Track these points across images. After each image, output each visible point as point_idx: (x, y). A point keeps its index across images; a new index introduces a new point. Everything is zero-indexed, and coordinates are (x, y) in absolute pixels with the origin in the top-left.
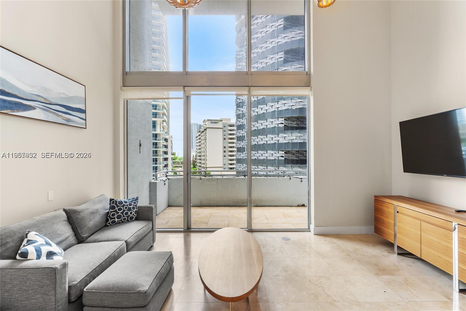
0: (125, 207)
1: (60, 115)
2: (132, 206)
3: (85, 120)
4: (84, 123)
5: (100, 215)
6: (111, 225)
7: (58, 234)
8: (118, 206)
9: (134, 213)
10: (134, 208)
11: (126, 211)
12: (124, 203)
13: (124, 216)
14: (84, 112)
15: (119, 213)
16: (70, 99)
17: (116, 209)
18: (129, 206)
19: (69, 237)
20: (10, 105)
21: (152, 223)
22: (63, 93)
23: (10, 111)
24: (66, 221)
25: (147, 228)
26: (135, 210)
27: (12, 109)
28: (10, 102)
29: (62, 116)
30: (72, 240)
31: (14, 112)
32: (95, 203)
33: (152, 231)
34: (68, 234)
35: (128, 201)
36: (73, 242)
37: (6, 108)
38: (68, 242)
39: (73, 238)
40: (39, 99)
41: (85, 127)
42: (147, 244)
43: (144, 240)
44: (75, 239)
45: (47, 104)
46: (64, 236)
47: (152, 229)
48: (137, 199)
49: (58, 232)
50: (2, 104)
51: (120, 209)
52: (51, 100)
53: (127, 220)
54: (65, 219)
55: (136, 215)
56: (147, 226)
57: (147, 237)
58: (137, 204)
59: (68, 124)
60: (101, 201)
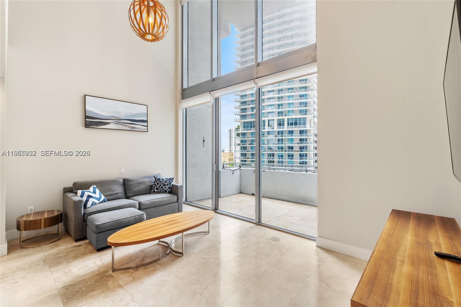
0: (161, 183)
2: (167, 183)
3: (147, 126)
4: (145, 128)
6: (153, 193)
8: (157, 182)
9: (168, 188)
11: (162, 186)
14: (146, 121)
16: (134, 115)
17: (156, 184)
18: (164, 183)
19: (118, 193)
20: (96, 124)
21: (177, 197)
22: (129, 113)
23: (95, 126)
24: (121, 184)
25: (168, 199)
26: (169, 186)
27: (97, 125)
28: (96, 122)
29: (128, 126)
30: (121, 195)
31: (98, 126)
32: (145, 177)
33: (177, 203)
34: (118, 192)
35: (165, 179)
36: (122, 197)
37: (94, 125)
38: (117, 196)
39: (122, 195)
40: (113, 118)
41: (147, 131)
42: (169, 211)
43: (163, 207)
44: (125, 196)
45: (118, 120)
46: (115, 192)
47: (177, 201)
48: (172, 179)
49: (112, 189)
50: (91, 123)
51: (158, 184)
52: (121, 118)
53: (163, 192)
54: (120, 183)
55: (169, 190)
56: (169, 198)
57: (168, 206)
58: (171, 182)
59: (132, 130)
60: (149, 177)
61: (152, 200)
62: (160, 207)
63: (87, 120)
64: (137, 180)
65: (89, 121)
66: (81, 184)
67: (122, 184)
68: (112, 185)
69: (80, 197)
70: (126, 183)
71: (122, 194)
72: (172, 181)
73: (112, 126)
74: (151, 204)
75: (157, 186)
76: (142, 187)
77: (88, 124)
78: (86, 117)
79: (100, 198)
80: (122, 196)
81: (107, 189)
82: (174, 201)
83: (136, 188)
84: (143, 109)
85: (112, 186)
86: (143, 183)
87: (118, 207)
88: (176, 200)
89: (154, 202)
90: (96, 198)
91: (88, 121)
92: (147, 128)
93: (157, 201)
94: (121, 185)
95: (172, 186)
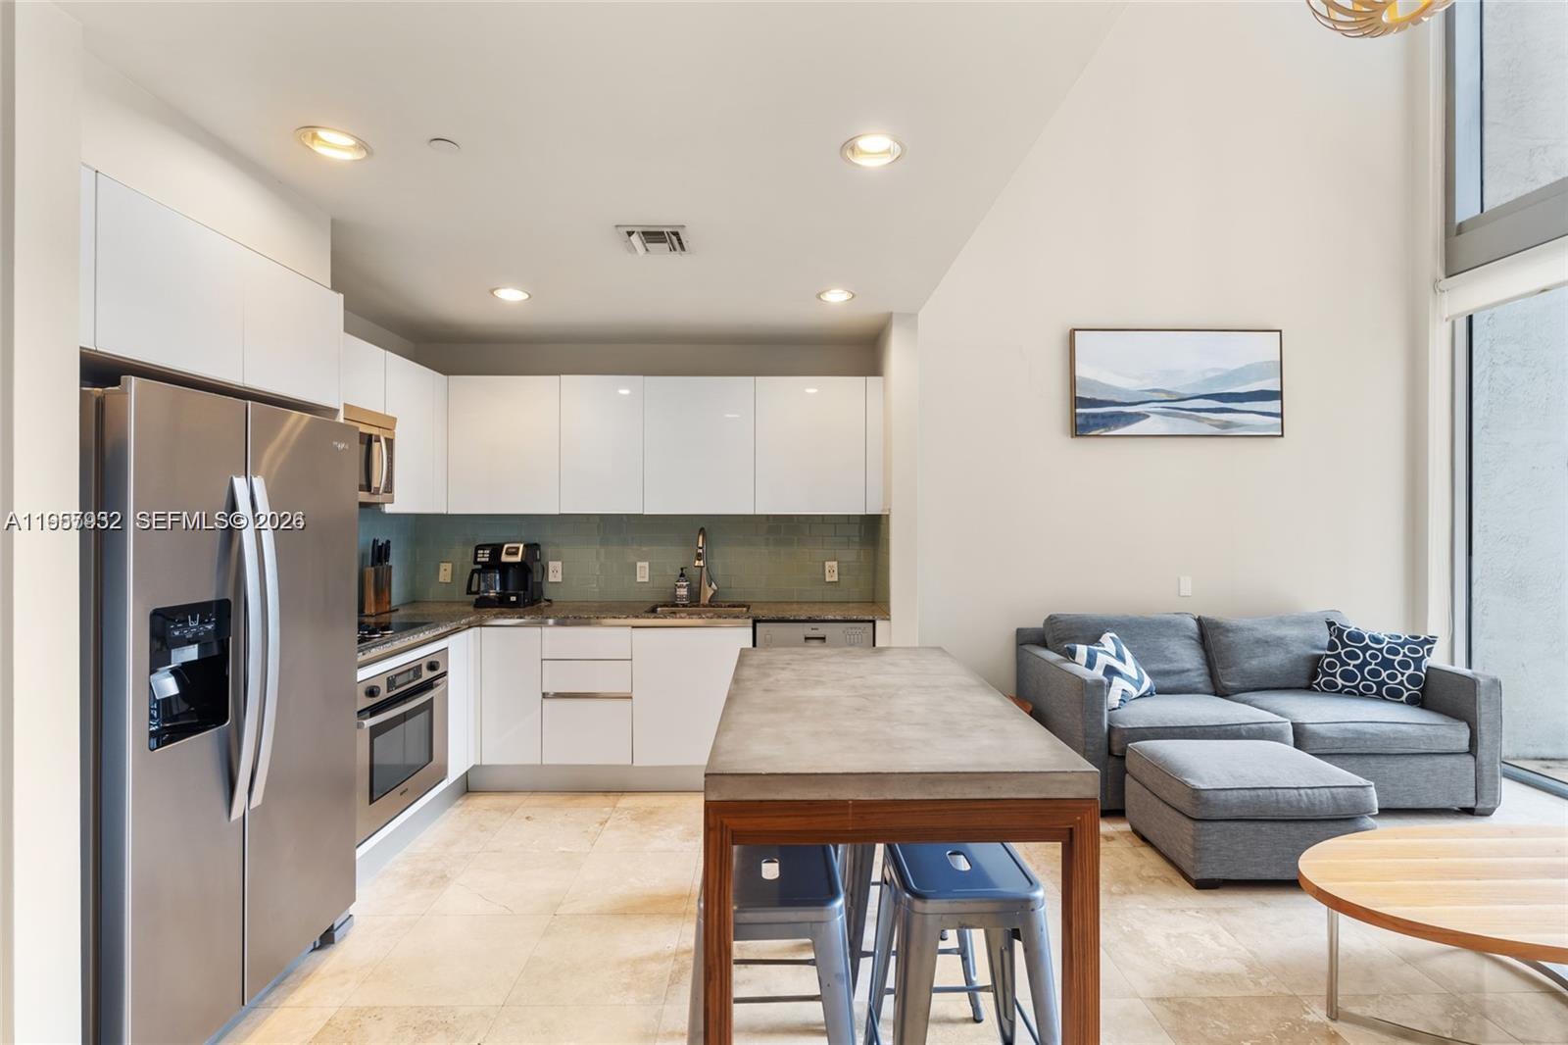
0: (1370, 652)
1: (1204, 418)
2: (1398, 658)
3: (1281, 415)
4: (1276, 424)
5: (1288, 652)
6: (1323, 690)
7: (1165, 656)
8: (1345, 645)
9: (1404, 678)
10: (1404, 665)
11: (1373, 666)
12: (1367, 640)
13: (1364, 679)
14: (1278, 395)
15: (1349, 665)
16: (1232, 376)
17: (1340, 653)
18: (1386, 655)
19: (1188, 670)
20: (1105, 421)
21: (1468, 731)
22: (1214, 370)
23: (1102, 430)
24: (1191, 638)
25: (1424, 730)
26: (1411, 671)
27: (1105, 426)
28: (1103, 416)
29: (1208, 419)
30: (1197, 680)
31: (1110, 430)
32: (1281, 621)
33: (1470, 758)
34: (1188, 666)
35: (1387, 639)
36: (1200, 686)
37: (1097, 426)
38: (1184, 680)
39: (1201, 679)
40: (1156, 396)
41: (1280, 434)
42: (1429, 786)
43: (1403, 763)
44: (1209, 683)
45: (1174, 403)
46: (1176, 664)
47: (1473, 749)
48: (1427, 641)
49: (1166, 653)
50: (1091, 422)
51: (1352, 656)
52: (1181, 392)
53: (1379, 693)
54: (1190, 634)
55: (1415, 690)
56: (1428, 728)
57: (1426, 763)
58: (1423, 657)
59: (1226, 432)
60: (1305, 621)
61: (1350, 726)
62: (1383, 759)
63: (1078, 411)
64: (1249, 629)
65: (1084, 414)
66: (1072, 623)
67: (1195, 636)
68: (1165, 639)
69: (1086, 666)
70: (1208, 635)
71: (1201, 675)
72: (1429, 651)
73: (1153, 425)
74: (1345, 739)
75: (1343, 663)
76: (1275, 659)
77: (1082, 425)
78: (1077, 401)
79: (1140, 682)
80: (1200, 682)
81: (1148, 649)
82: (1454, 748)
83: (1254, 662)
84: (1265, 348)
85: (1163, 642)
86: (1279, 643)
87: (1216, 729)
88: (1465, 745)
89: (1360, 736)
90: (1129, 679)
91: (1081, 414)
92: (1279, 420)
93: (1371, 731)
94: (1193, 642)
95: (1426, 675)
